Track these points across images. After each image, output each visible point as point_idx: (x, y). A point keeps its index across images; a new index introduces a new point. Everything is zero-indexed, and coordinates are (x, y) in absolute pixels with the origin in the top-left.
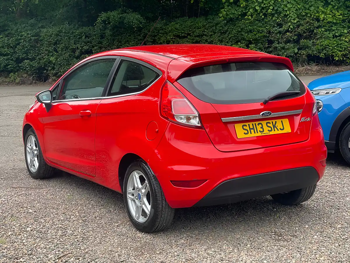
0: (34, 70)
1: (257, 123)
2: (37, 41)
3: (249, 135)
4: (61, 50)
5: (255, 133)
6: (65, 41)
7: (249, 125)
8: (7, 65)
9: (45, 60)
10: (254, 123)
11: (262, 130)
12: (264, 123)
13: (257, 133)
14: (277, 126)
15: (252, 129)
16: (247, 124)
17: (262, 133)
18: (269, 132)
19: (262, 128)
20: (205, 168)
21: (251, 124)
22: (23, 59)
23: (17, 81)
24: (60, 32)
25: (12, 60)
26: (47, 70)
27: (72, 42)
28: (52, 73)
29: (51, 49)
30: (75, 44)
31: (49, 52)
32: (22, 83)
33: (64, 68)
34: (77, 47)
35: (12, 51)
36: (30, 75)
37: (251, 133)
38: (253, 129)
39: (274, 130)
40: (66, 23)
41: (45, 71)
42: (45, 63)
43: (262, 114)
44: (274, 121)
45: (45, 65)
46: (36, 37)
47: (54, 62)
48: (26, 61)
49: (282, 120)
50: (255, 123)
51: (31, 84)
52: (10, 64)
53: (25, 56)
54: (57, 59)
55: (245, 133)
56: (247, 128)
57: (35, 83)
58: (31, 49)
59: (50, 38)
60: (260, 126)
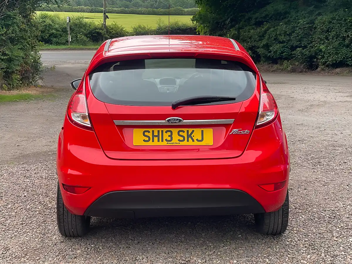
0: (305, 58)
1: (165, 130)
2: (310, 29)
3: (150, 143)
4: (331, 38)
5: (159, 141)
6: (337, 29)
7: (153, 131)
8: (282, 53)
9: (317, 48)
10: (160, 130)
11: (169, 139)
12: (175, 131)
13: (162, 141)
14: (193, 136)
15: (156, 136)
16: (151, 130)
17: (168, 142)
18: (179, 142)
19: (171, 136)
20: (81, 174)
21: (156, 130)
22: (297, 47)
23: (289, 69)
24: (333, 19)
25: (287, 47)
26: (317, 59)
27: (344, 29)
28: (322, 62)
29: (322, 37)
30: (346, 31)
31: (321, 40)
32: (293, 71)
33: (332, 57)
34: (348, 36)
35: (288, 39)
36: (302, 63)
37: (153, 141)
38: (158, 136)
39: (188, 141)
40: (342, 10)
41: (315, 60)
42: (316, 51)
43: (168, 121)
44: (190, 130)
45: (316, 54)
46: (311, 24)
47: (323, 50)
48: (298, 49)
49: (202, 129)
50: (162, 129)
51: (301, 72)
52: (285, 52)
53: (298, 44)
54: (327, 46)
55: (144, 141)
56: (150, 135)
57: (306, 72)
58: (304, 36)
59: (323, 26)
60: (169, 133)
